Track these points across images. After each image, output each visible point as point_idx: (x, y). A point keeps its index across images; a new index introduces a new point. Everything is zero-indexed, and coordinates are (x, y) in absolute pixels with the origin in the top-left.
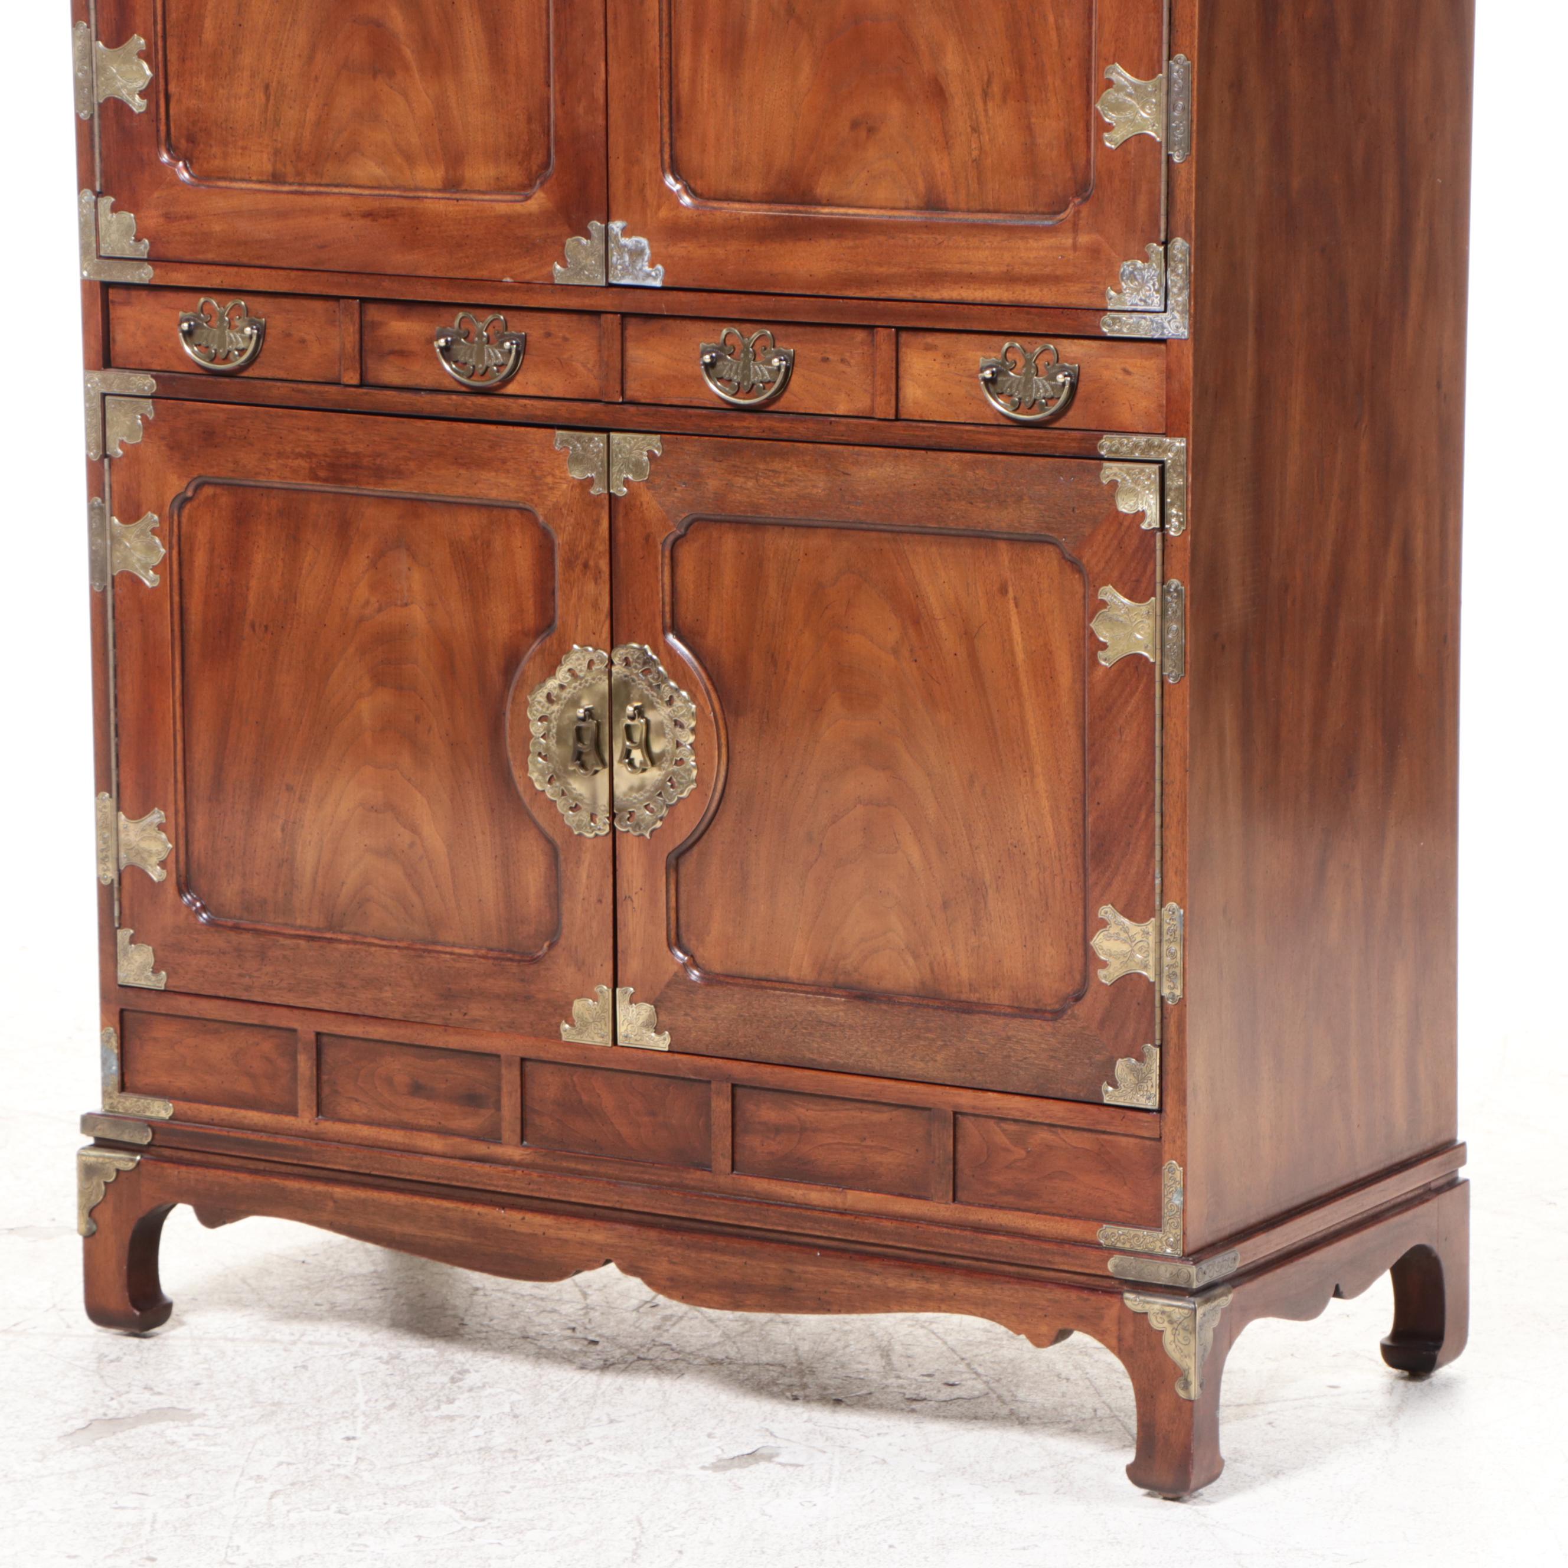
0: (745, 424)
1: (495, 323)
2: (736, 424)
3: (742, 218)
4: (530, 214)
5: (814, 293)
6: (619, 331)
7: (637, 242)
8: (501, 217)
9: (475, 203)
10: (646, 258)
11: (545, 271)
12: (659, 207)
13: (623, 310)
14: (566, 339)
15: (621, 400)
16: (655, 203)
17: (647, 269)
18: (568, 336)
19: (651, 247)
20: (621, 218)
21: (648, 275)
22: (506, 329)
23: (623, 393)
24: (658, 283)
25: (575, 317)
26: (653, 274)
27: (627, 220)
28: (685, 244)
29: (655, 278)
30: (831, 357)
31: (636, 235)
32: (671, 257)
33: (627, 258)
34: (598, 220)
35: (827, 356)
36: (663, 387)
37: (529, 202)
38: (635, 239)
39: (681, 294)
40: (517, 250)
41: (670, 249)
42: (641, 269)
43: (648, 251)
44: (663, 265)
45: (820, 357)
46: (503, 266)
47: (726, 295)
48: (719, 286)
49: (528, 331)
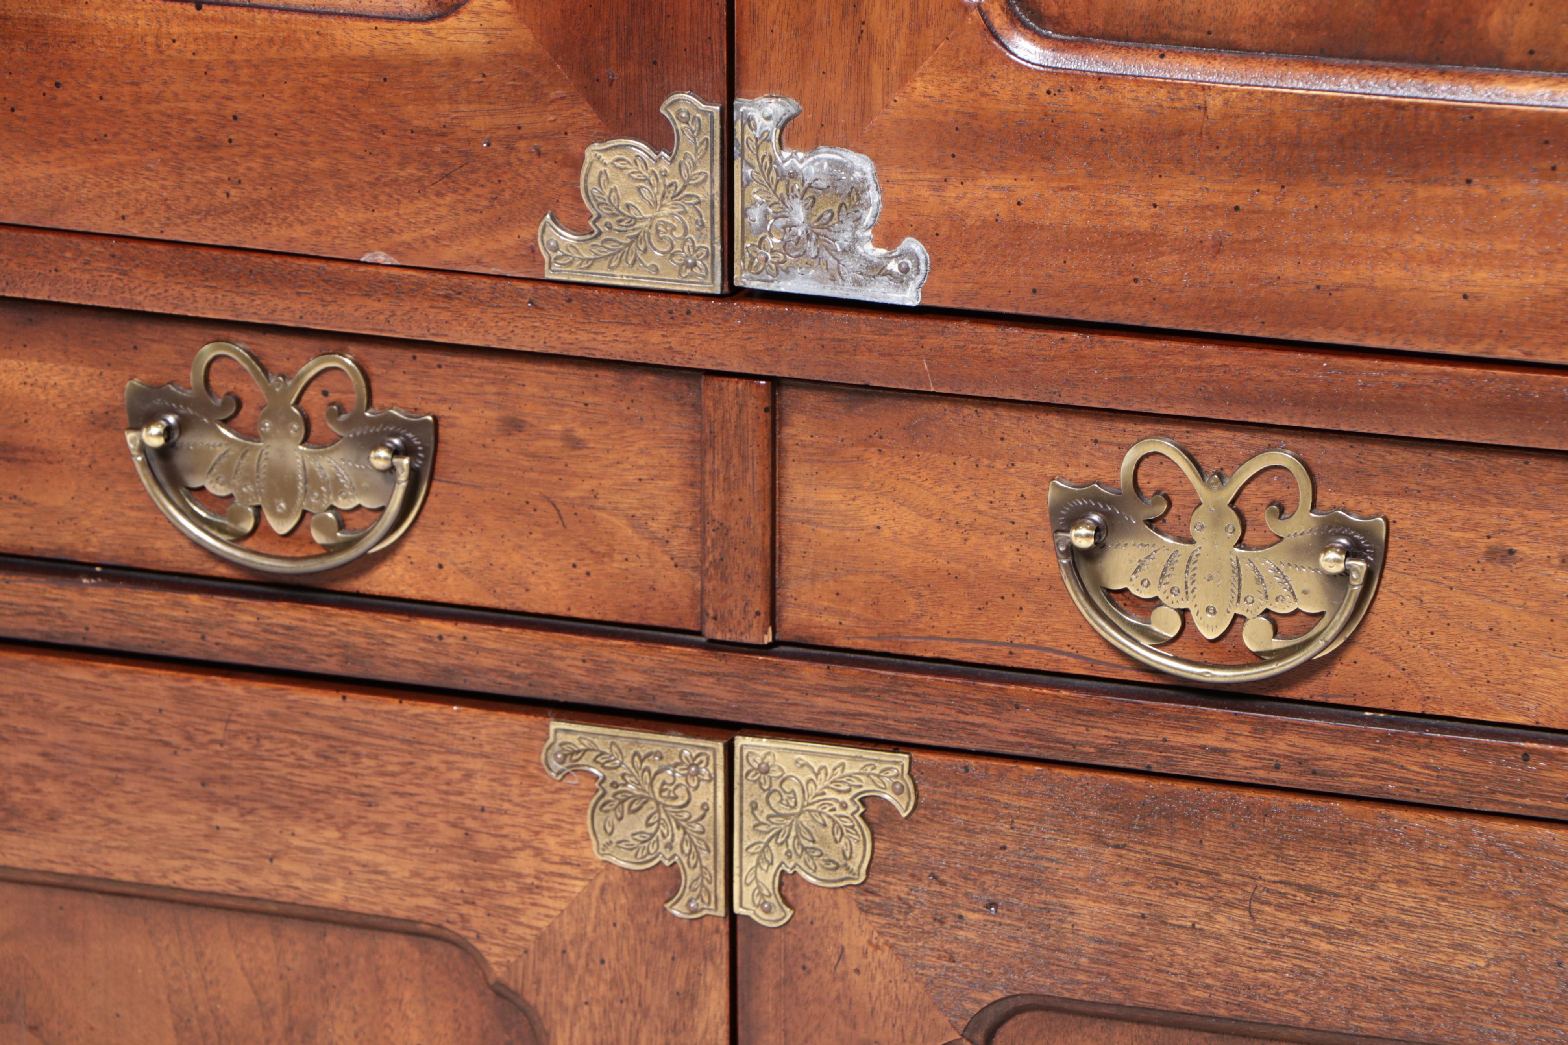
0: (1212, 739)
1: (326, 382)
2: (1178, 738)
3: (1215, 103)
4: (457, 62)
5: (1478, 350)
6: (765, 432)
7: (832, 163)
8: (352, 64)
9: (261, 16)
10: (868, 218)
11: (508, 240)
12: (912, 61)
13: (783, 371)
14: (573, 443)
15: (768, 639)
16: (900, 45)
17: (871, 251)
18: (581, 432)
19: (883, 183)
20: (775, 90)
21: (876, 270)
22: (370, 405)
23: (773, 617)
24: (909, 297)
25: (607, 377)
26: (893, 266)
27: (799, 98)
28: (1007, 180)
29: (901, 279)
30: (1523, 549)
31: (833, 144)
32: (955, 218)
33: (799, 213)
34: (698, 92)
35: (1510, 544)
36: (912, 606)
37: (451, 22)
38: (825, 154)
39: (989, 331)
40: (411, 170)
41: (951, 193)
42: (849, 251)
43: (874, 196)
44: (923, 239)
45: (1482, 545)
46: (361, 216)
47: (1149, 344)
48: (1122, 314)
49: (443, 410)
